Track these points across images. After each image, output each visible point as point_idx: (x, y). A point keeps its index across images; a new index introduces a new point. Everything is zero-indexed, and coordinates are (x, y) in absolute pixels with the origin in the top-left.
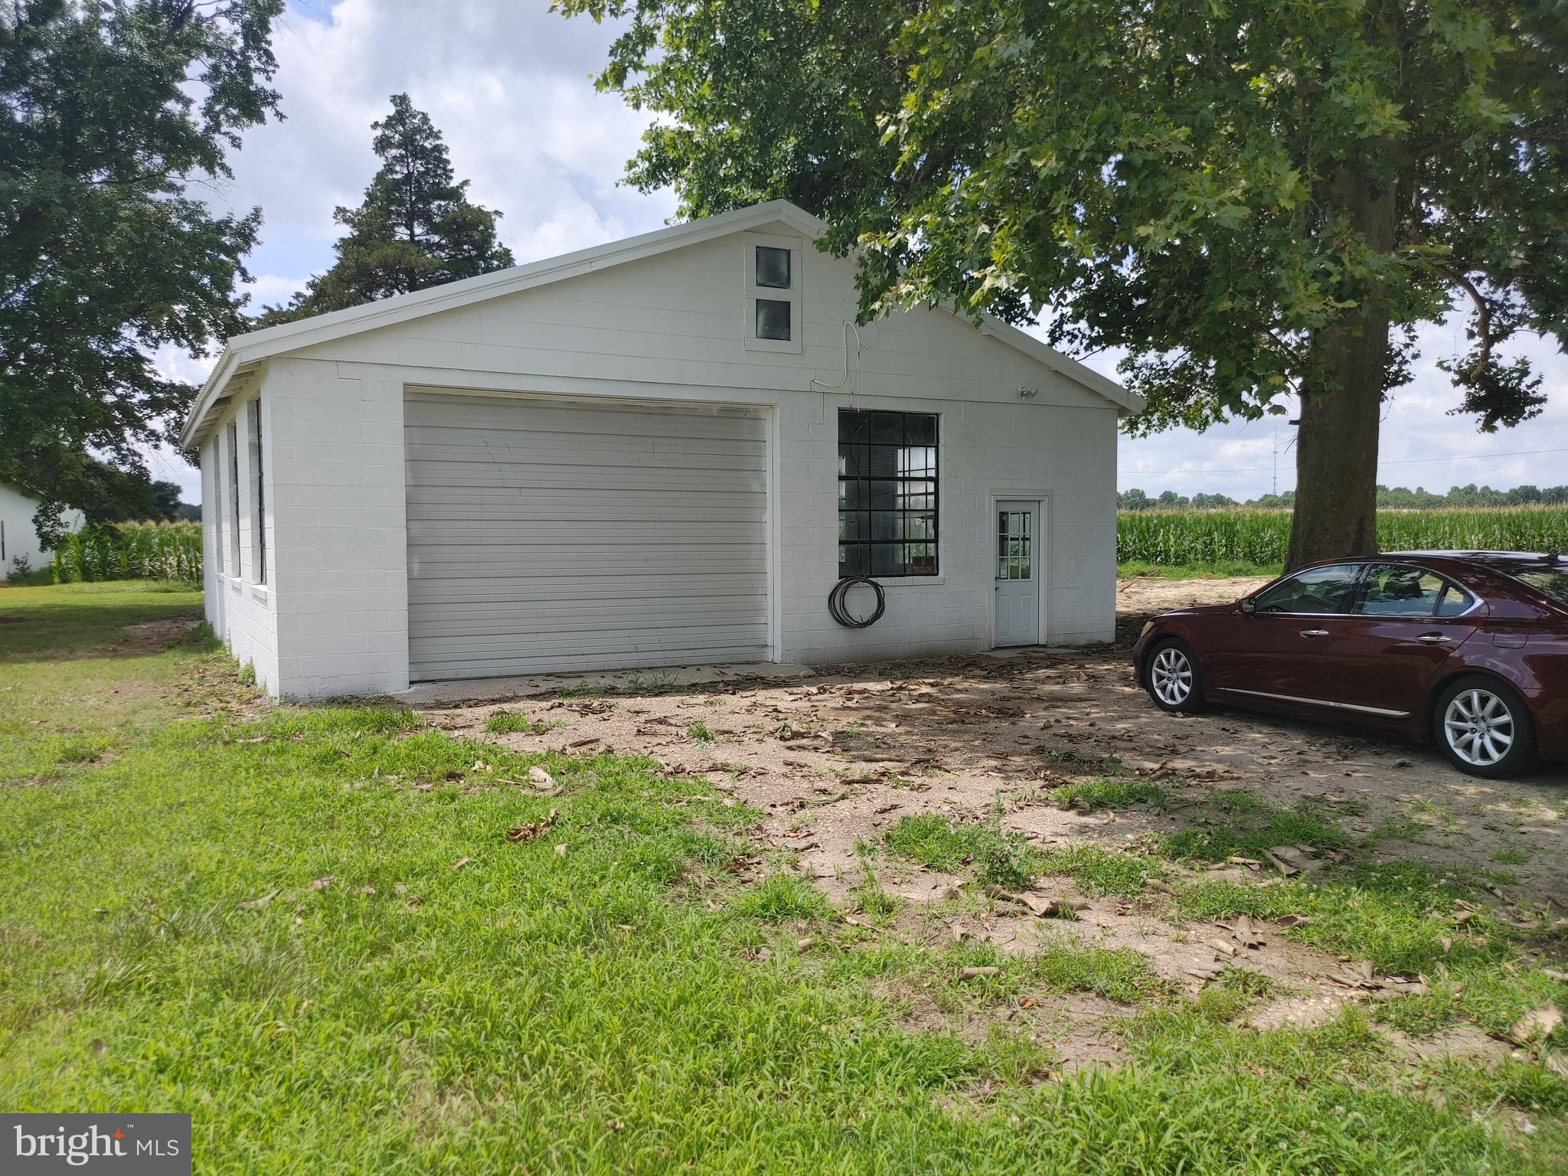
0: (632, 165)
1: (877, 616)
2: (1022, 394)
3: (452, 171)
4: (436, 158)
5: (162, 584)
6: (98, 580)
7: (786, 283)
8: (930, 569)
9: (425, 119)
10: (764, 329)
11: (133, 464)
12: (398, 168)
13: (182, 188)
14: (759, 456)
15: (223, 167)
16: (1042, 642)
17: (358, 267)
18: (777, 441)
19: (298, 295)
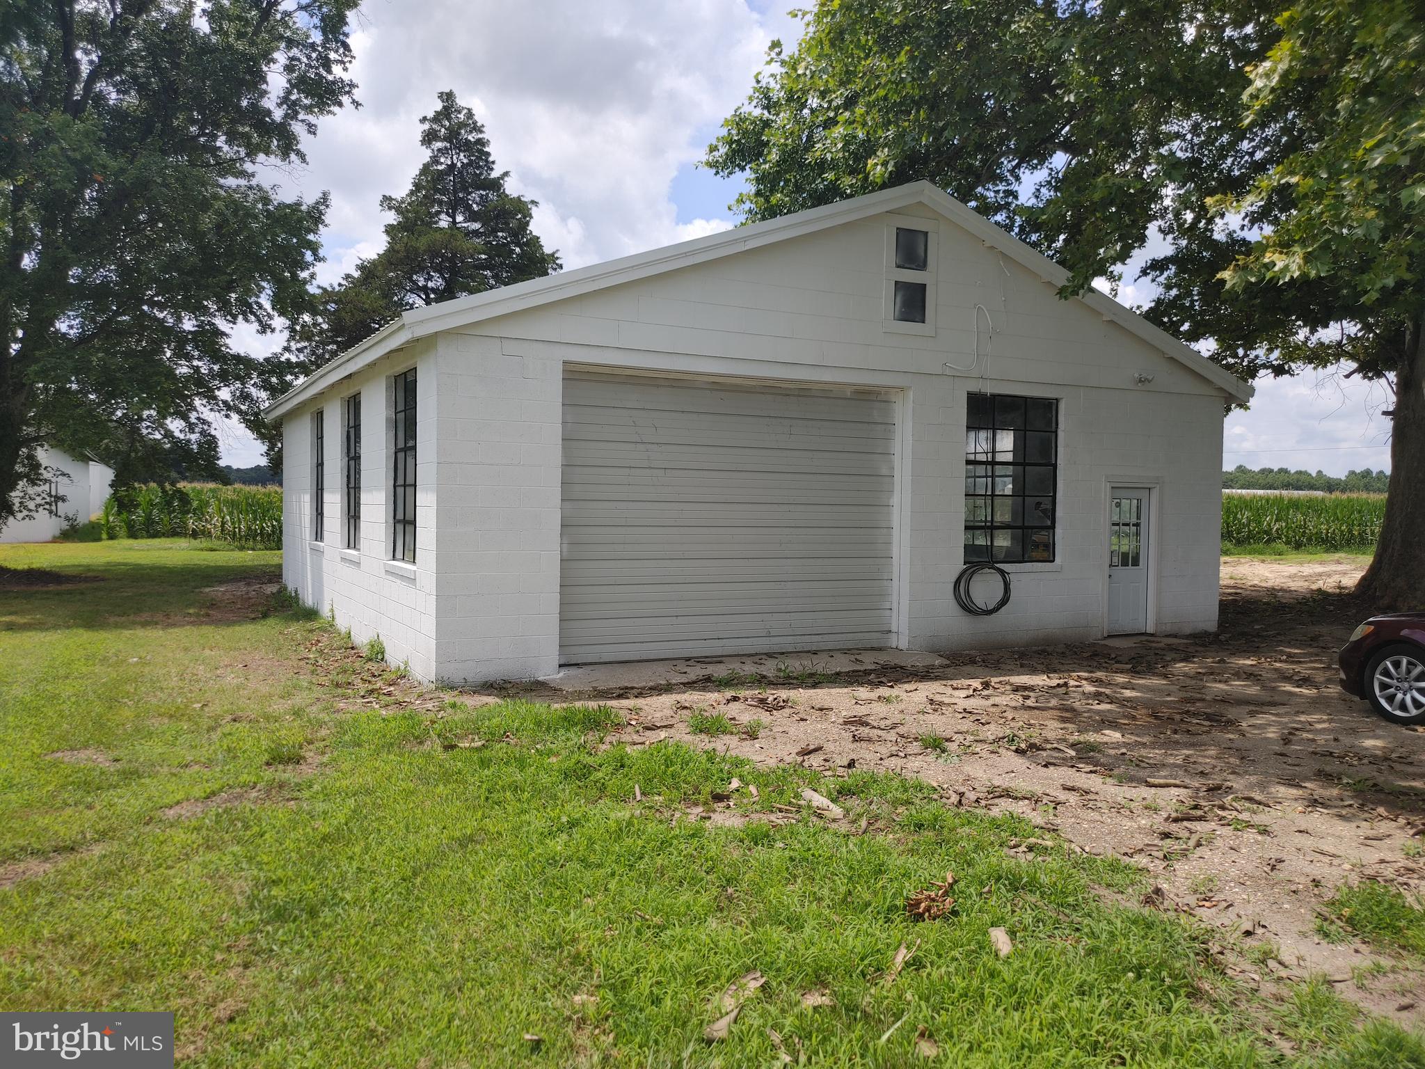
0: (713, 149)
1: (1004, 601)
2: (1140, 381)
3: (493, 162)
4: (478, 152)
5: (204, 543)
6: (142, 537)
7: (922, 265)
8: (1045, 554)
9: (470, 114)
10: (901, 312)
11: (203, 433)
12: (442, 160)
13: (253, 175)
14: (888, 439)
15: (298, 153)
16: (1150, 630)
17: (407, 251)
18: (909, 425)
19: (348, 276)
